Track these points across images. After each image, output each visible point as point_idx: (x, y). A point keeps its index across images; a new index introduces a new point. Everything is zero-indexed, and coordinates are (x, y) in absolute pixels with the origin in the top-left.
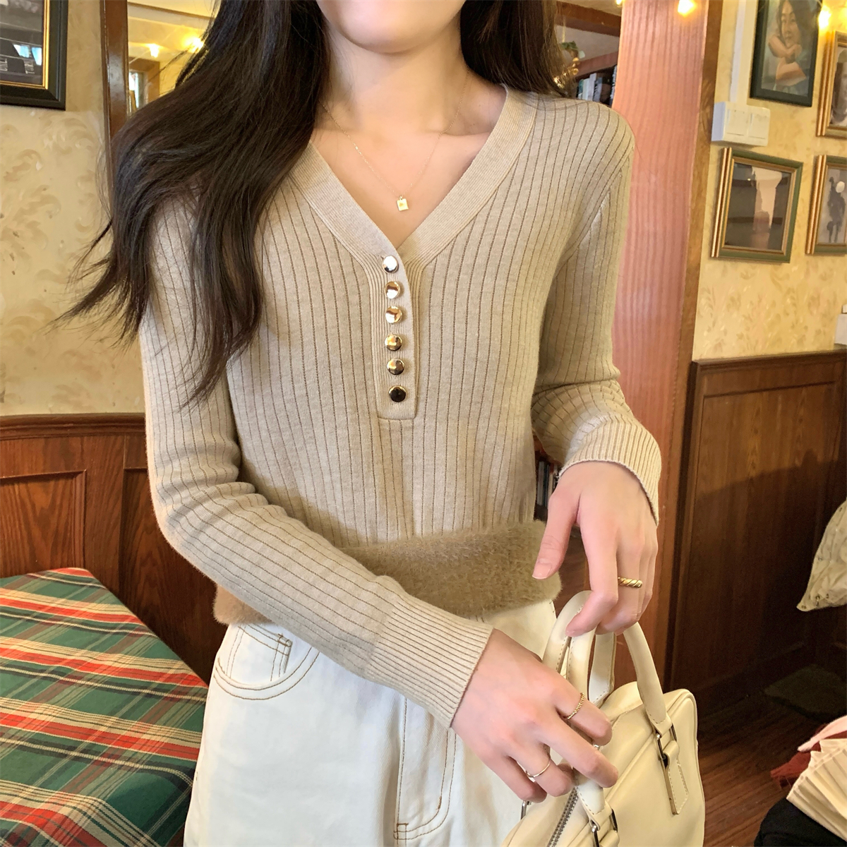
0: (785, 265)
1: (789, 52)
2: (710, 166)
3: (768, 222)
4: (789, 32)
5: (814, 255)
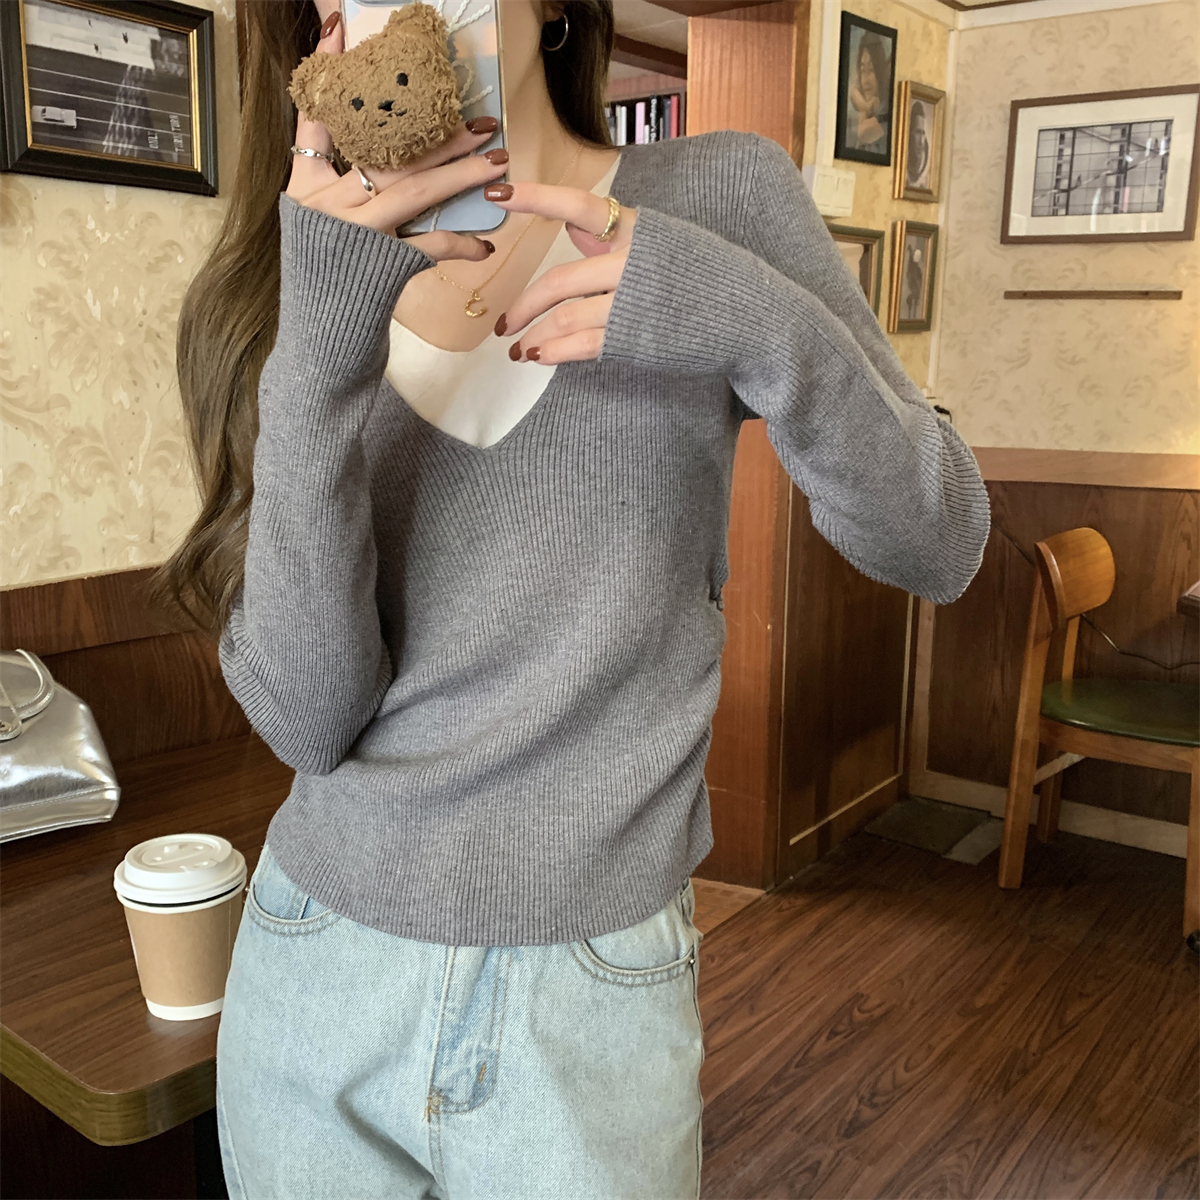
1: (868, 105)
4: (868, 83)
5: (898, 332)
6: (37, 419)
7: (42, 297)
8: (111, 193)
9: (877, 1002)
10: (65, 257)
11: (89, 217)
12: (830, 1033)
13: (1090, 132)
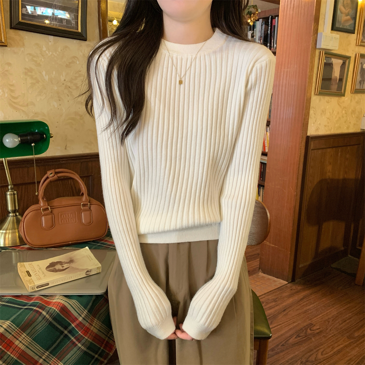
0: (343, 98)
1: (347, 12)
2: (316, 58)
3: (337, 80)
4: (347, 4)
5: (354, 93)
6: (23, 108)
7: (27, 71)
8: (51, 38)
9: (318, 327)
10: (35, 59)
11: (44, 46)
12: (297, 336)
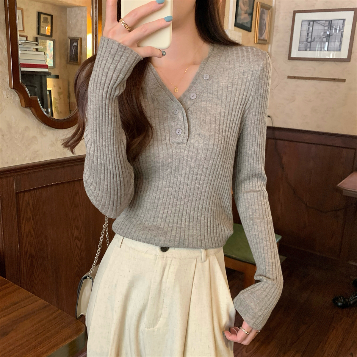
1: (246, 9)
4: (246, 1)
13: (318, 22)
